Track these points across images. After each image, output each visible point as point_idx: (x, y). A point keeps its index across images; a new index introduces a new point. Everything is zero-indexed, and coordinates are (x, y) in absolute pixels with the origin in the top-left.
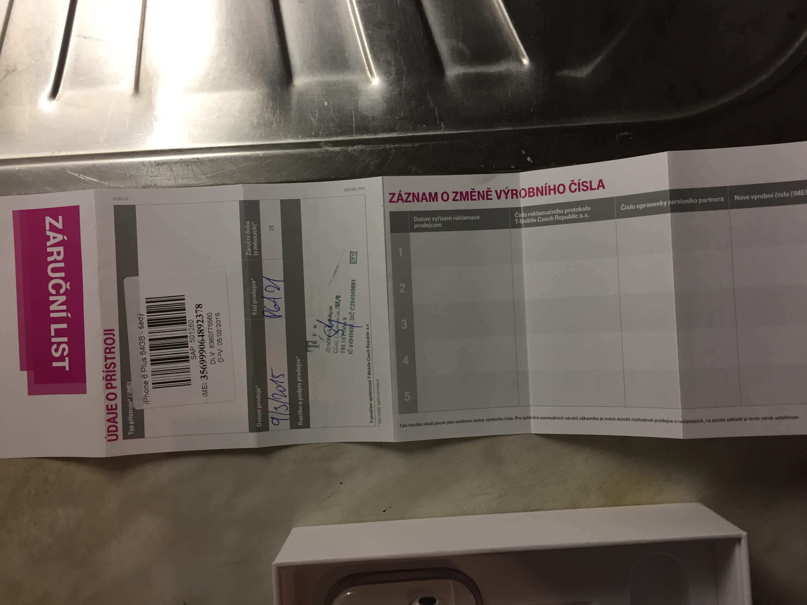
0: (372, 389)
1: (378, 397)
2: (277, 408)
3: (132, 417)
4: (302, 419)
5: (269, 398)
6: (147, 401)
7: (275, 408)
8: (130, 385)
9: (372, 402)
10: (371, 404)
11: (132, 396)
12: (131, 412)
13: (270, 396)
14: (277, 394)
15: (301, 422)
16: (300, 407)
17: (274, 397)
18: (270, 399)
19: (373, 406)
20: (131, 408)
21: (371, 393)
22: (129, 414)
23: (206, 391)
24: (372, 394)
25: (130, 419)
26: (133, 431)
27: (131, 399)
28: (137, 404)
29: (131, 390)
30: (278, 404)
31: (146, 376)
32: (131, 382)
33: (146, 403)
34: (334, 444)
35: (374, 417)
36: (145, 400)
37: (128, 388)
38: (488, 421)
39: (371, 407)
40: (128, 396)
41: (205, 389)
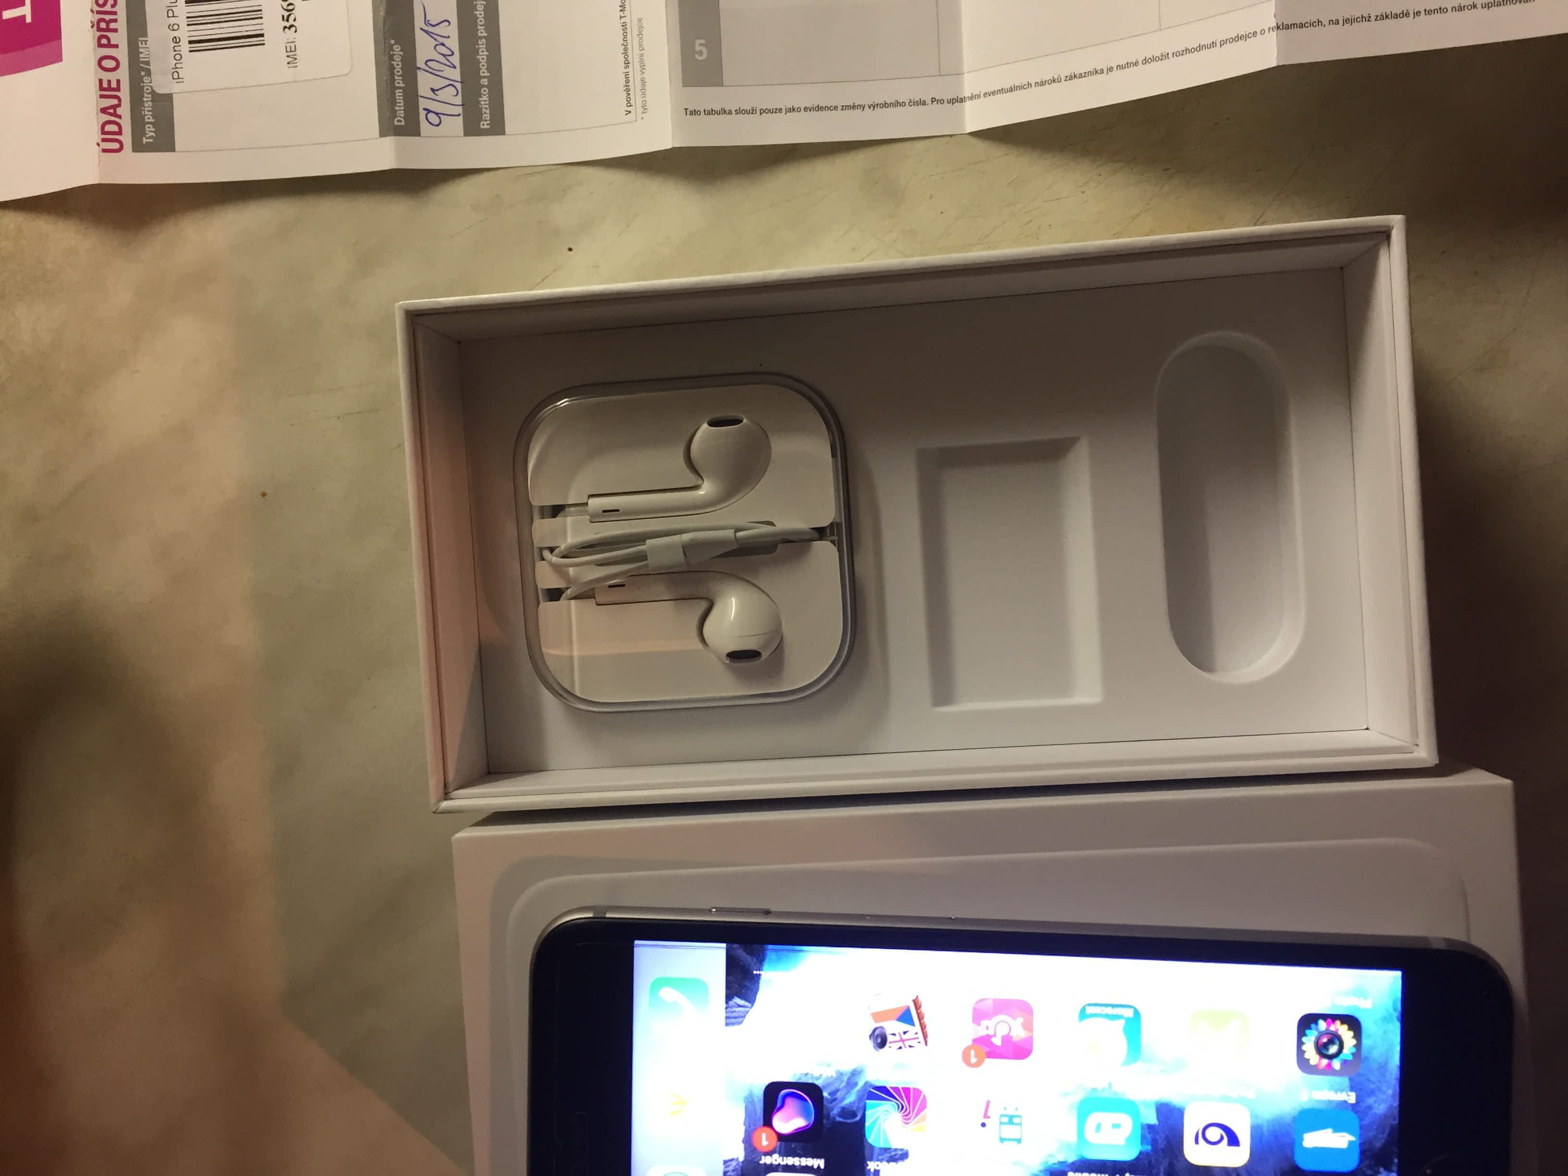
0: (629, 41)
1: (642, 55)
2: (437, 90)
3: (150, 109)
4: (488, 115)
5: (419, 68)
6: (179, 78)
7: (433, 90)
8: (146, 44)
9: (630, 70)
10: (627, 74)
11: (150, 66)
12: (147, 98)
13: (420, 63)
14: (437, 61)
15: (485, 123)
16: (485, 91)
17: (430, 68)
18: (421, 71)
19: (631, 79)
20: (148, 89)
21: (626, 50)
22: (144, 102)
23: (295, 57)
24: (630, 51)
25: (146, 113)
26: (153, 136)
27: (148, 73)
28: (160, 83)
29: (147, 53)
30: (439, 83)
31: (176, 27)
32: (147, 37)
33: (179, 80)
34: (554, 167)
35: (632, 102)
36: (176, 76)
37: (141, 50)
38: (874, 108)
39: (627, 81)
40: (141, 65)
41: (292, 54)
